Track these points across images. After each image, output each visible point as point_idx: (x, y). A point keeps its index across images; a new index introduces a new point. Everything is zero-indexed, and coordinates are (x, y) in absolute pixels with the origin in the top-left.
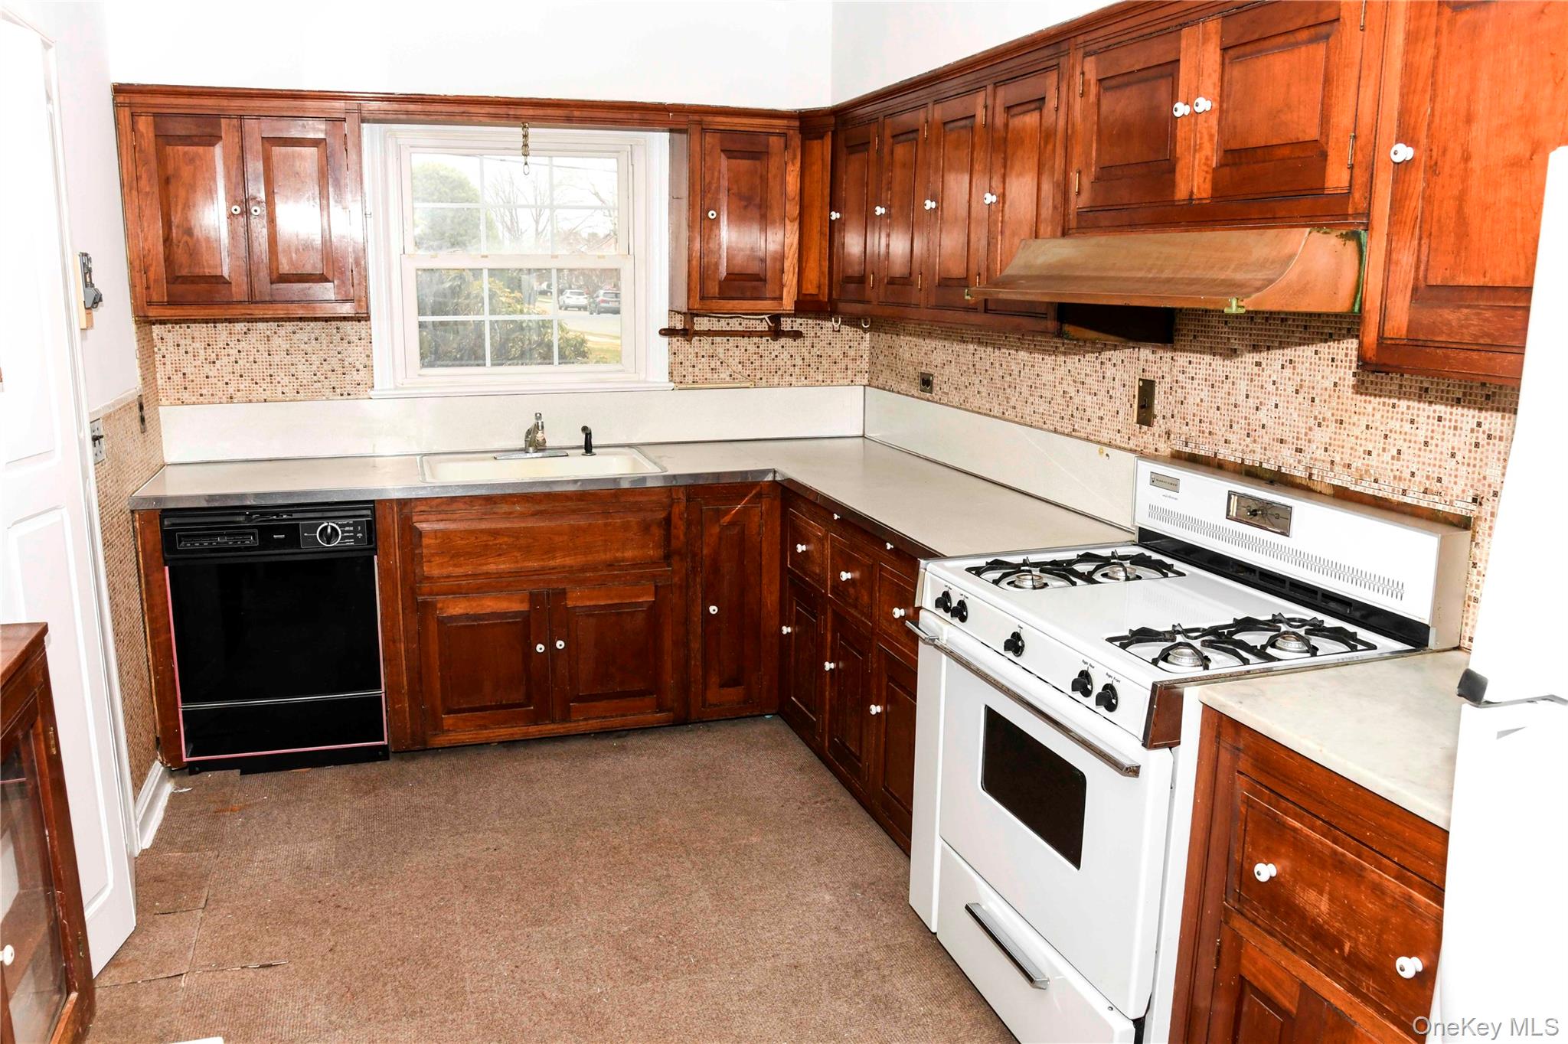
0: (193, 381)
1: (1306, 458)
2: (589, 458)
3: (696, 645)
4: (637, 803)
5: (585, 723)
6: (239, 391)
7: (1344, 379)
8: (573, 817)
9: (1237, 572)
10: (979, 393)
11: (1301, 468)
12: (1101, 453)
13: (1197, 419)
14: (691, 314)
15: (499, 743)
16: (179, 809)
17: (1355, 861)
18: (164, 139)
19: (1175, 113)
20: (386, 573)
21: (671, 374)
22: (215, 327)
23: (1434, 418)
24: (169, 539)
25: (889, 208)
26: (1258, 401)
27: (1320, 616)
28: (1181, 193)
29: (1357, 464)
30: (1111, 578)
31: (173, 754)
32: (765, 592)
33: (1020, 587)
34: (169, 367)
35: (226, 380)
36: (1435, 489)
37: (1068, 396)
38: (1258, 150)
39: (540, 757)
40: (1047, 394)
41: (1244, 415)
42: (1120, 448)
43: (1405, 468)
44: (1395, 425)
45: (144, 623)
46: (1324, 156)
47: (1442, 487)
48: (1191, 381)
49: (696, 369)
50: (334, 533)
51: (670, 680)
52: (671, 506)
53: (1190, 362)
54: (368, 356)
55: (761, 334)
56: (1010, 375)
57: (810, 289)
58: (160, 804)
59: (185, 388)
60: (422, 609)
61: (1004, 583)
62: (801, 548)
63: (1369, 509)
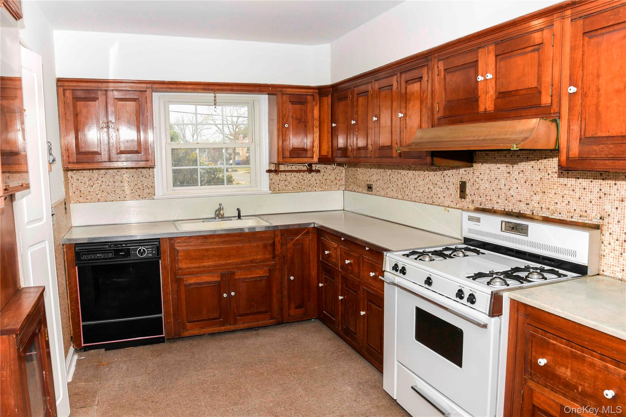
0: (83, 194)
1: (530, 207)
2: (239, 221)
3: (285, 292)
4: (267, 355)
5: (243, 325)
6: (102, 197)
7: (545, 176)
8: (242, 362)
9: (506, 252)
10: (392, 190)
11: (529, 211)
12: (445, 210)
13: (485, 195)
14: (279, 164)
15: (208, 334)
16: (81, 365)
17: (581, 354)
18: (76, 99)
19: (478, 80)
20: (164, 267)
21: (270, 187)
22: (93, 172)
23: (582, 189)
24: (78, 255)
25: (357, 121)
26: (510, 187)
27: (543, 266)
28: (482, 109)
29: (552, 207)
30: (457, 256)
31: (77, 343)
32: (311, 270)
33: (424, 261)
34: (74, 188)
35: (97, 193)
36: (584, 215)
37: (430, 189)
38: (512, 92)
39: (226, 339)
40: (421, 189)
41: (504, 192)
42: (453, 208)
43: (571, 208)
44: (567, 192)
45: (67, 290)
46: (540, 92)
47: (587, 214)
48: (481, 181)
49: (280, 185)
50: (144, 251)
51: (276, 306)
52: (275, 238)
53: (481, 174)
54: (153, 183)
55: (304, 171)
56: (405, 183)
57: (324, 153)
58: (73, 364)
59: (81, 196)
60: (178, 281)
61: (418, 259)
62: (327, 252)
63: (558, 224)
